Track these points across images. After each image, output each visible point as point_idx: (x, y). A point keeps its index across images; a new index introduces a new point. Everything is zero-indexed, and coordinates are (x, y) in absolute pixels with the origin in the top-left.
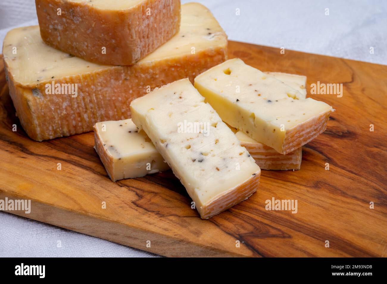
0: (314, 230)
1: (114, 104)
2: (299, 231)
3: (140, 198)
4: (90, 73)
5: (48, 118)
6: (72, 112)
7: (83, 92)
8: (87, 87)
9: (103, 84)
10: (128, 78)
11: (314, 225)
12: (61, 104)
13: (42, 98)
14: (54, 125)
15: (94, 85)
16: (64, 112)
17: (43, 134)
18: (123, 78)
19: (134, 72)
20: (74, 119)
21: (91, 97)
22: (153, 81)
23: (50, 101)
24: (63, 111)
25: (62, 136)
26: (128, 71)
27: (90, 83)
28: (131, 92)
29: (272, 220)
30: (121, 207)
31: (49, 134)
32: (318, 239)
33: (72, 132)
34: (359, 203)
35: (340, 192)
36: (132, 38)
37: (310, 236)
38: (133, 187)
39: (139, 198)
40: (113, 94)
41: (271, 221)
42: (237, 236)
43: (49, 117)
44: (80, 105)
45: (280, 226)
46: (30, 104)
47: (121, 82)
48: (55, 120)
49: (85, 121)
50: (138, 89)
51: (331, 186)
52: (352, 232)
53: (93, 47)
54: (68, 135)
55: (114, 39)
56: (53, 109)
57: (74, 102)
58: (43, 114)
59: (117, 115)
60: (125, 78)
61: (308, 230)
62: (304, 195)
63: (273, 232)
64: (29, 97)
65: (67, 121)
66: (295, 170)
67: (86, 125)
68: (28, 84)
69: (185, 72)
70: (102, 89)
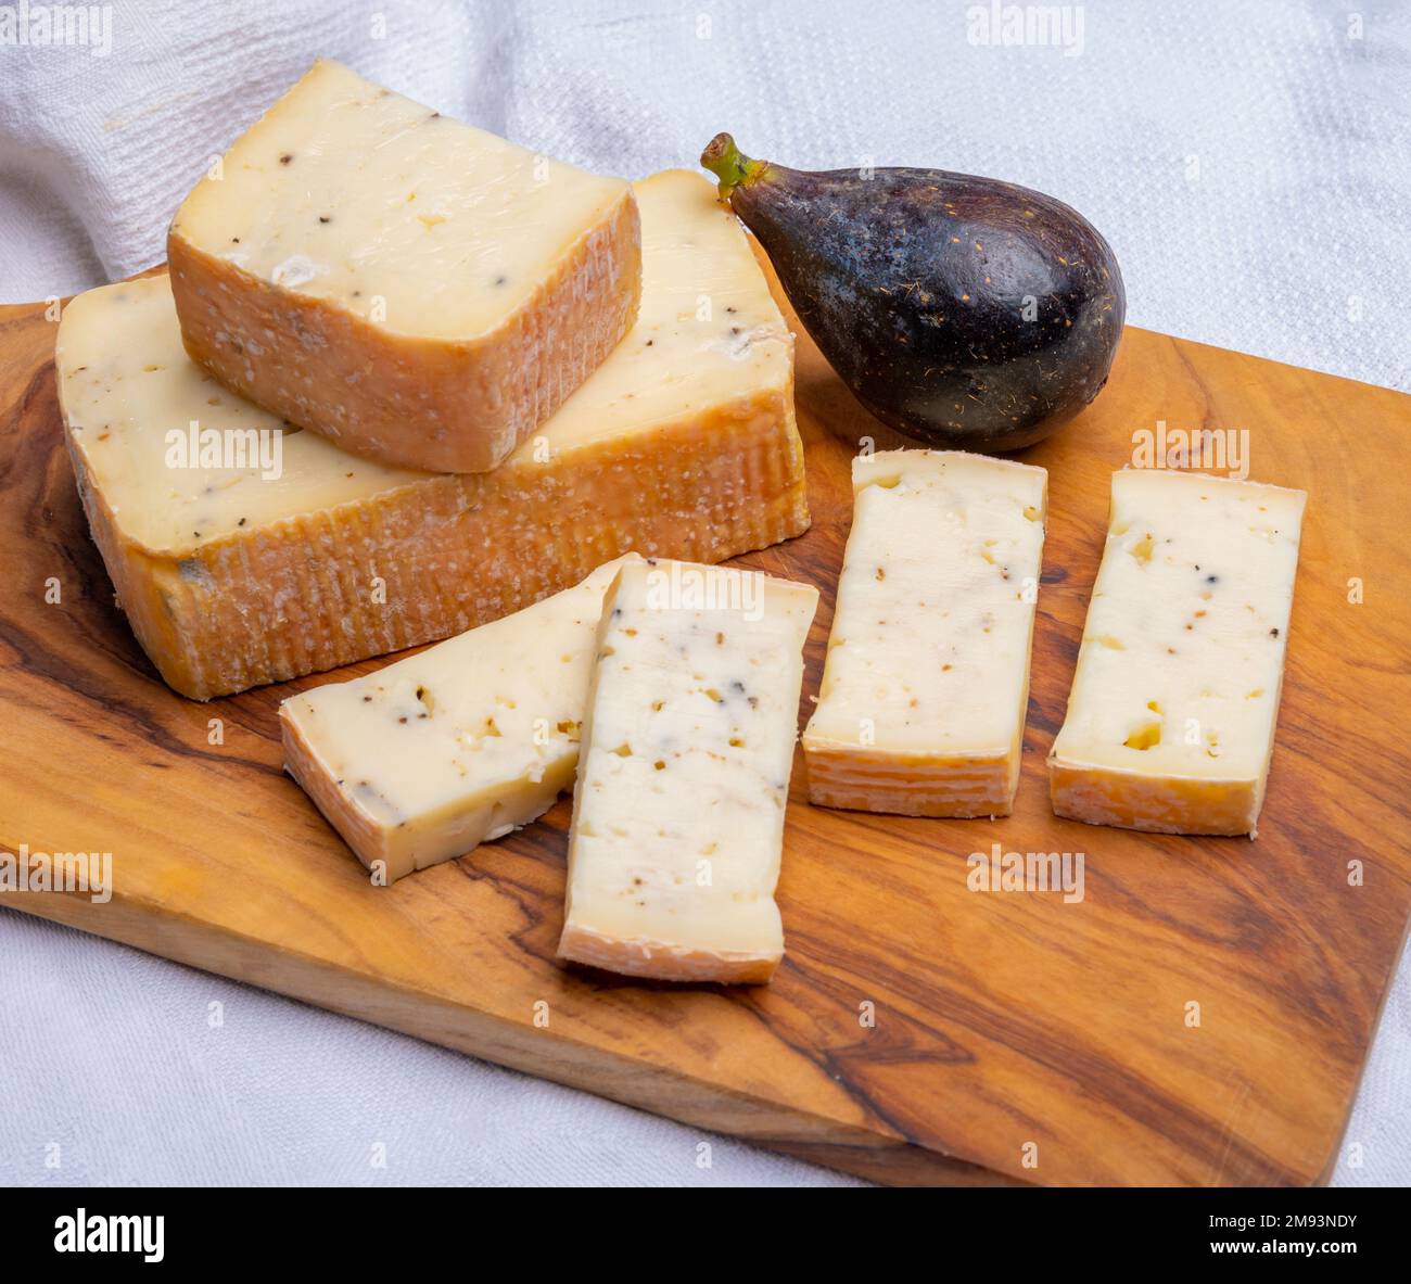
0: (1041, 1034)
1: (435, 581)
2: (999, 1040)
3: (533, 921)
4: (359, 505)
5: (228, 639)
6: (304, 616)
7: (336, 559)
8: (350, 545)
9: (398, 529)
10: (479, 506)
11: (1043, 1019)
12: (269, 597)
13: (210, 584)
14: (247, 656)
15: (370, 535)
16: (280, 619)
17: (213, 682)
18: (461, 508)
19: (497, 488)
20: (310, 634)
21: (360, 570)
22: (557, 506)
23: (234, 591)
24: (276, 614)
25: (271, 681)
26: (477, 488)
27: (360, 533)
28: (487, 543)
29: (924, 1001)
30: (479, 955)
31: (232, 681)
32: (1050, 1067)
33: (301, 670)
34: (1178, 938)
35: (1125, 898)
36: (491, 407)
37: (1029, 1056)
38: (511, 882)
39: (530, 923)
40: (430, 556)
41: (920, 1003)
42: (821, 1057)
43: (232, 635)
44: (328, 594)
45: (946, 1020)
46: (176, 604)
47: (455, 519)
48: (251, 642)
49: (345, 637)
50: (509, 534)
51: (1102, 876)
52: (1149, 1043)
53: (366, 421)
54: (290, 676)
55: (434, 408)
56: (244, 612)
57: (310, 589)
58: (214, 628)
59: (443, 610)
60: (468, 507)
61: (1025, 1037)
62: (1019, 909)
63: (925, 1042)
64: (172, 584)
65: (289, 640)
66: (997, 817)
67: (347, 648)
68: (166, 547)
69: (659, 474)
70: (397, 544)
